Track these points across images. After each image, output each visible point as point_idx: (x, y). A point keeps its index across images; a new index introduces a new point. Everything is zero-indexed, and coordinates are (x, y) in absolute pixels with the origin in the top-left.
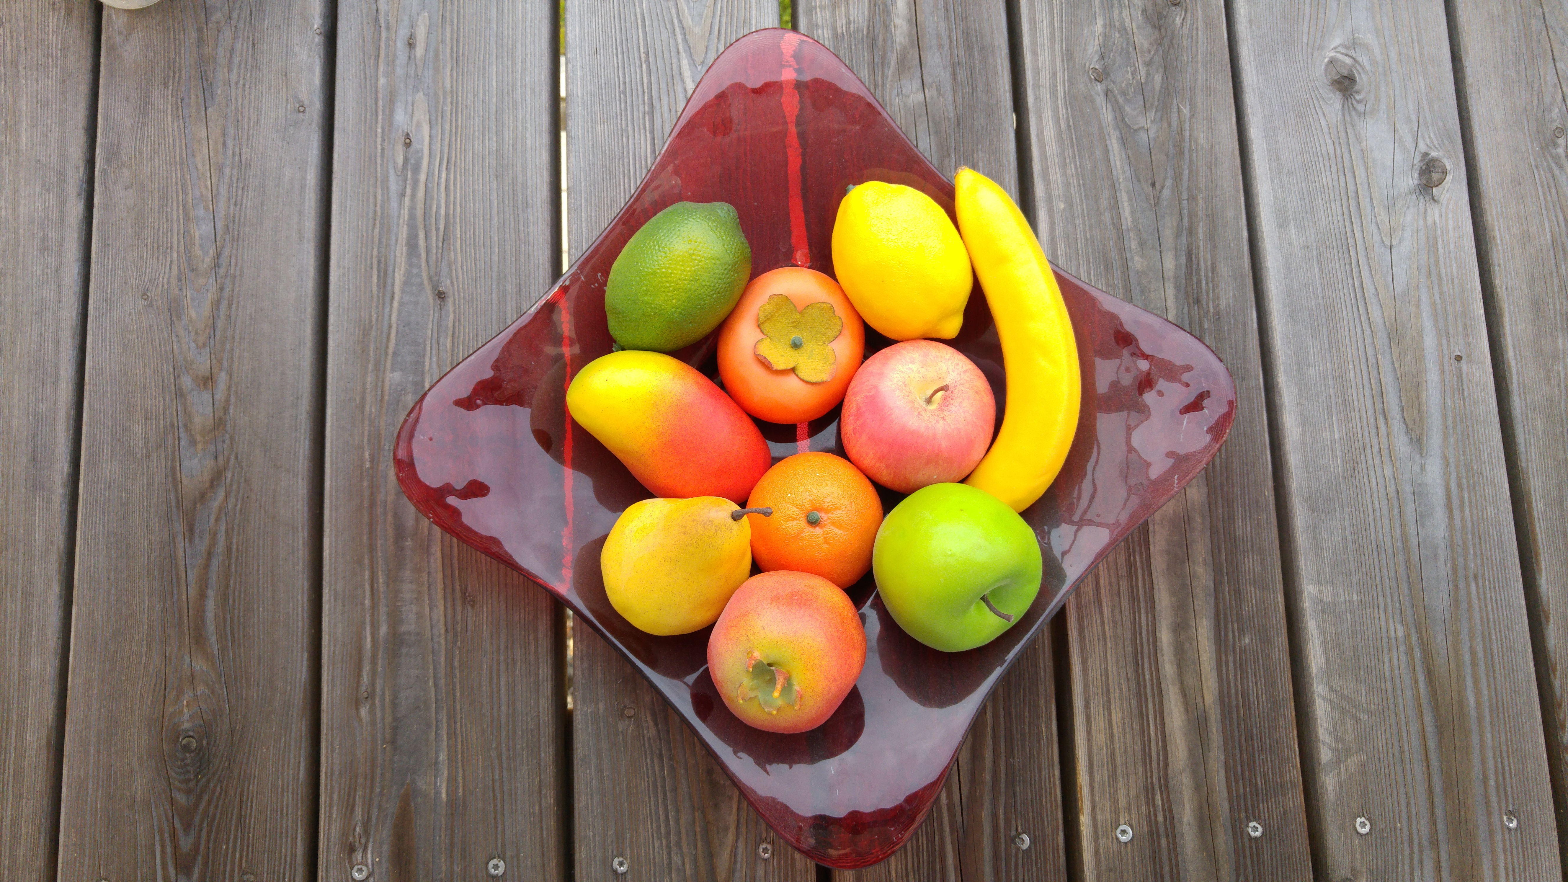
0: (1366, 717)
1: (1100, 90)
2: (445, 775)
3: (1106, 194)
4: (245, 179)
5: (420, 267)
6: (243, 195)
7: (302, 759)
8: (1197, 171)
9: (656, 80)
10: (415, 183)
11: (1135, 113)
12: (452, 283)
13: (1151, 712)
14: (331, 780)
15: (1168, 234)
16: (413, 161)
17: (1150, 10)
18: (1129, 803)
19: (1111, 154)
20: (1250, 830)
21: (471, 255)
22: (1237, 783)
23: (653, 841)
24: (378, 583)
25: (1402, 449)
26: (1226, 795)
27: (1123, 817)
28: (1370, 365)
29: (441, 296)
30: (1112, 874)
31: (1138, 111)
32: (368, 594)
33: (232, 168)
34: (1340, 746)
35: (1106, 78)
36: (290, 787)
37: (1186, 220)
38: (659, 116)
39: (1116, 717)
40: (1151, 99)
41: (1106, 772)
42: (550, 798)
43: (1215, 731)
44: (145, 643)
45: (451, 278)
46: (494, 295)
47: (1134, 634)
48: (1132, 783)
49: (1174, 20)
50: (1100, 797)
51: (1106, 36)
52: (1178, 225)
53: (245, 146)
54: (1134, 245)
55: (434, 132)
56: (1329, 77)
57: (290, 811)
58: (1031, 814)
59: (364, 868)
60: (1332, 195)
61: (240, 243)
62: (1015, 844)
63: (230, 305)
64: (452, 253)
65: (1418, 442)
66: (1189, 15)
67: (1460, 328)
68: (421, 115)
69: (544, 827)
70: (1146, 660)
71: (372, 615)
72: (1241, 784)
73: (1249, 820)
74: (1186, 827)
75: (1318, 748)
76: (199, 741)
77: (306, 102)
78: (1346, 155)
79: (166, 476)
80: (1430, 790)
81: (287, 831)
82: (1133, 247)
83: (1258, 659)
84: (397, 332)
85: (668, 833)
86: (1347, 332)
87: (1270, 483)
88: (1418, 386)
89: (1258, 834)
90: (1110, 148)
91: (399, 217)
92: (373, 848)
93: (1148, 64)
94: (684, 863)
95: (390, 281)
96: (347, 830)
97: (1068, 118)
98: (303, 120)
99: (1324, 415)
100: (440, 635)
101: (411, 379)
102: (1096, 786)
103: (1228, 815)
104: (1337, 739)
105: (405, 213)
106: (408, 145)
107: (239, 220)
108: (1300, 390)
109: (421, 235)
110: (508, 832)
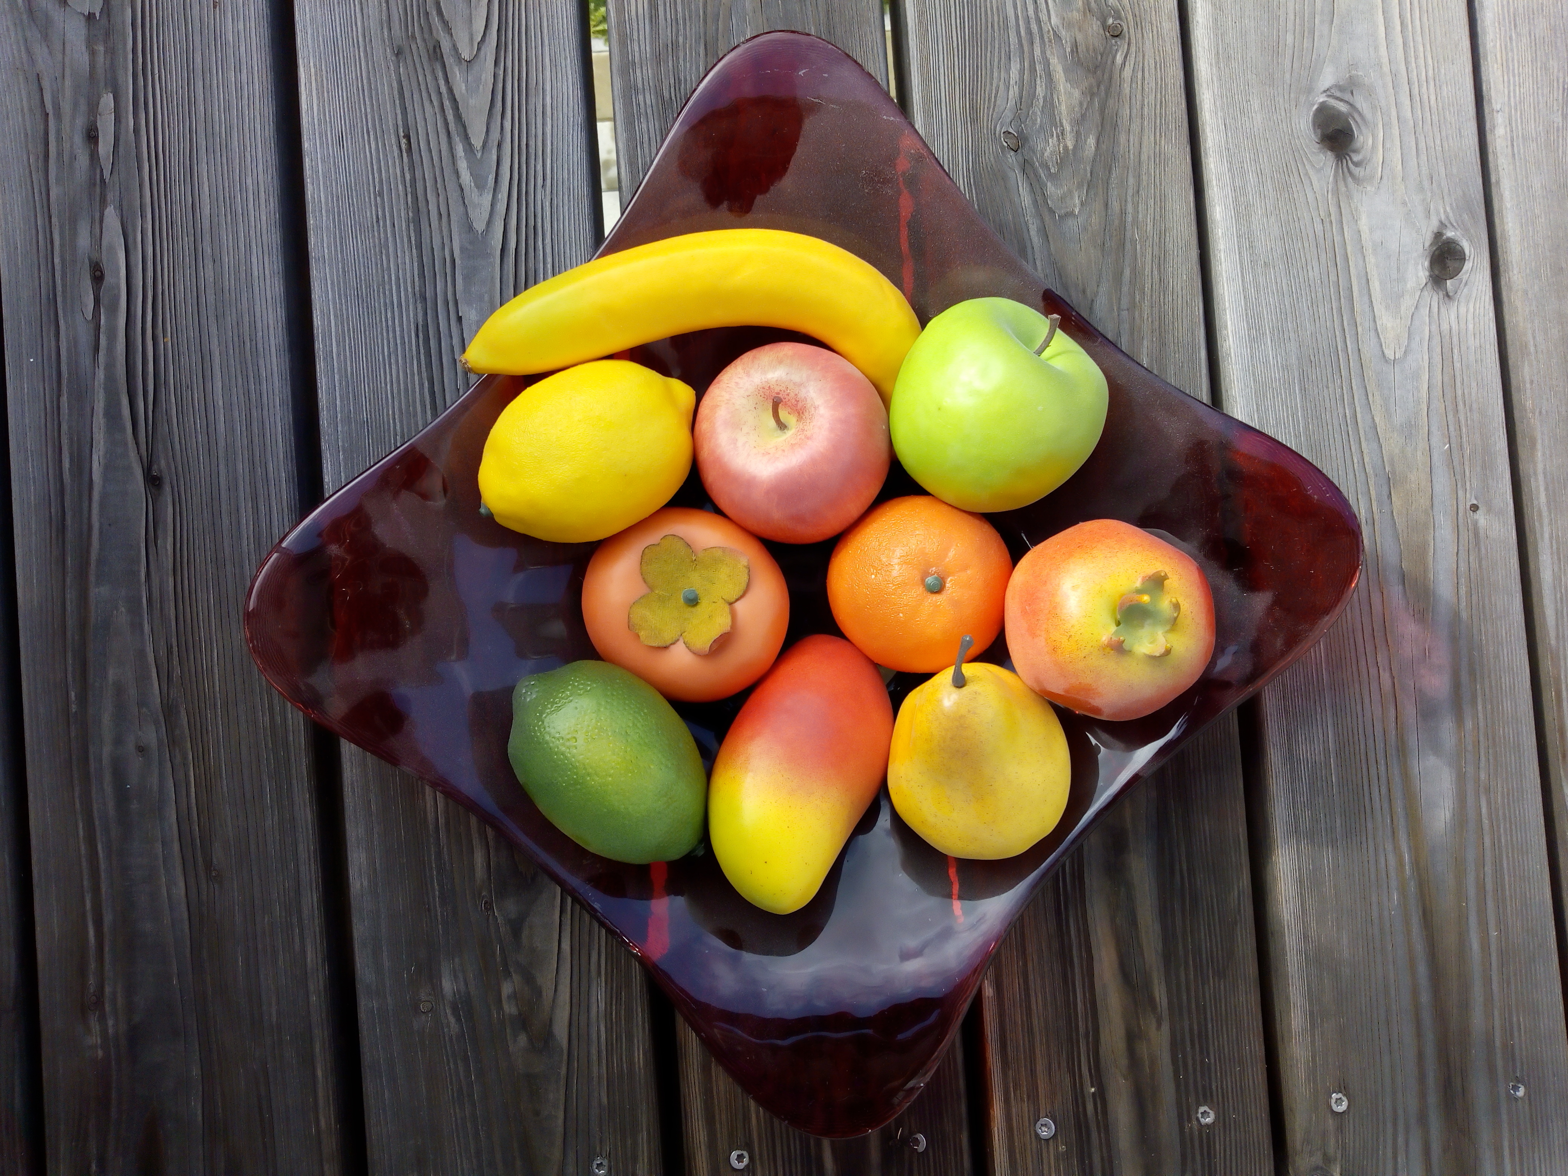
1: (1014, 161)
2: (200, 1093)
5: (126, 442)
8: (1142, 268)
10: (112, 330)
11: (1061, 192)
12: (168, 464)
13: (1078, 976)
17: (1082, 46)
18: (1051, 1091)
20: (1199, 1116)
21: (189, 427)
22: (1184, 1061)
26: (1171, 1077)
27: (1044, 1107)
29: (156, 482)
31: (1065, 189)
32: (86, 873)
34: (1316, 1008)
35: (1023, 145)
37: (1125, 337)
40: (1082, 172)
41: (1022, 1054)
45: (167, 460)
49: (1113, 58)
51: (1023, 85)
55: (132, 260)
56: (1318, 130)
58: (927, 1110)
60: (1320, 294)
62: (908, 1145)
64: (166, 427)
66: (1133, 49)
67: (1478, 468)
68: (113, 237)
70: (1071, 912)
73: (1198, 1104)
74: (1121, 1117)
78: (1338, 240)
80: (1421, 1059)
84: (100, 530)
88: (1424, 545)
89: (1209, 1121)
91: (93, 382)
93: (1079, 122)
95: (86, 464)
102: (1010, 1072)
103: (1174, 1097)
104: (1313, 1000)
105: (101, 374)
106: (98, 279)
109: (124, 401)
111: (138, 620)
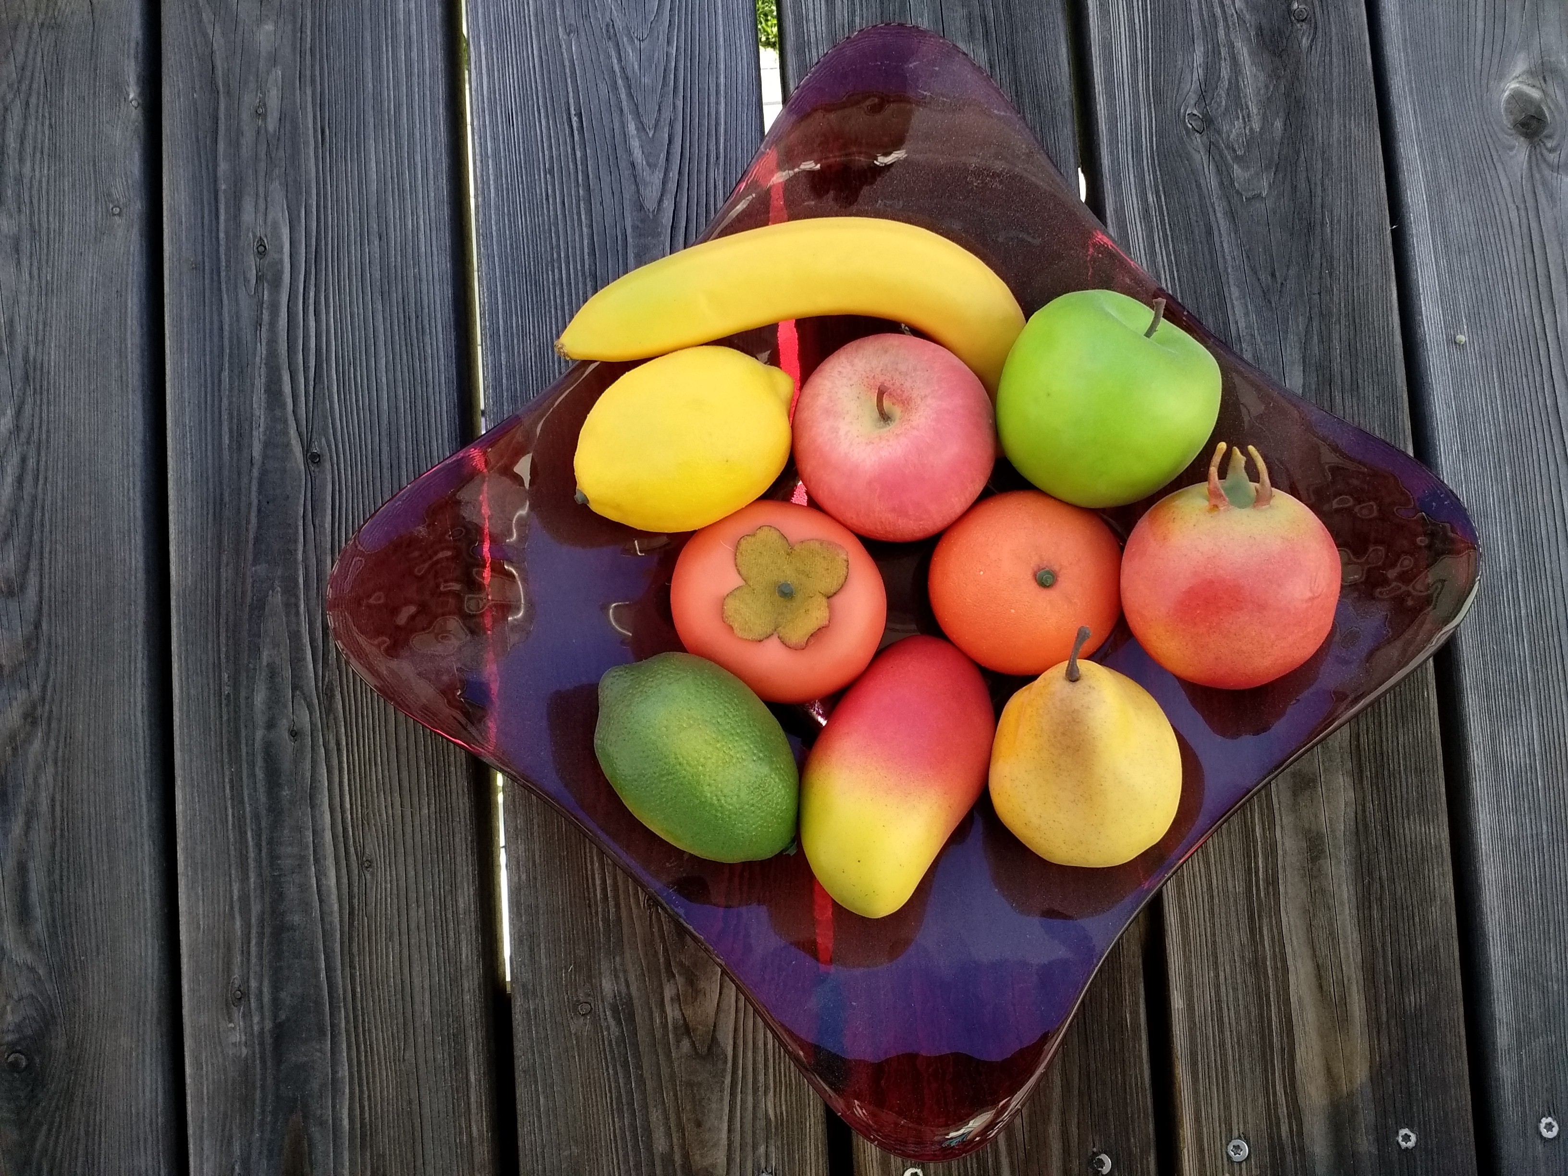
1: (1200, 145)
3: (1209, 289)
5: (285, 421)
6: (44, 331)
9: (593, 153)
10: (274, 305)
11: (1247, 175)
12: (328, 441)
13: (1274, 989)
14: (201, 1106)
15: (1293, 341)
16: (269, 276)
17: (1267, 28)
18: (1244, 1110)
19: (1217, 235)
20: (1400, 1140)
21: (352, 404)
22: (1383, 1079)
24: (247, 848)
27: (1237, 1128)
29: (315, 459)
31: (1251, 171)
34: (1522, 1025)
35: (1207, 127)
37: (1316, 322)
40: (1269, 155)
41: (1214, 1069)
42: (482, 1122)
43: (1356, 1010)
45: (327, 437)
46: (385, 456)
47: (1250, 886)
48: (1249, 1083)
49: (1300, 42)
51: (1208, 69)
55: (295, 234)
56: (1512, 117)
58: (1115, 1126)
61: (45, 396)
62: (1092, 1167)
63: (36, 480)
64: (327, 406)
66: (1320, 33)
68: (278, 213)
72: (1389, 1081)
73: (1399, 1127)
75: (1494, 1029)
76: (27, 1059)
77: (122, 201)
78: (1534, 225)
84: (259, 511)
89: (1411, 1145)
90: (1215, 228)
91: (254, 354)
93: (1265, 105)
95: (246, 442)
96: (223, 1170)
97: (1156, 186)
98: (119, 226)
101: (279, 573)
104: (1518, 1017)
105: (262, 350)
106: (262, 252)
107: (42, 365)
109: (286, 377)
111: (293, 600)
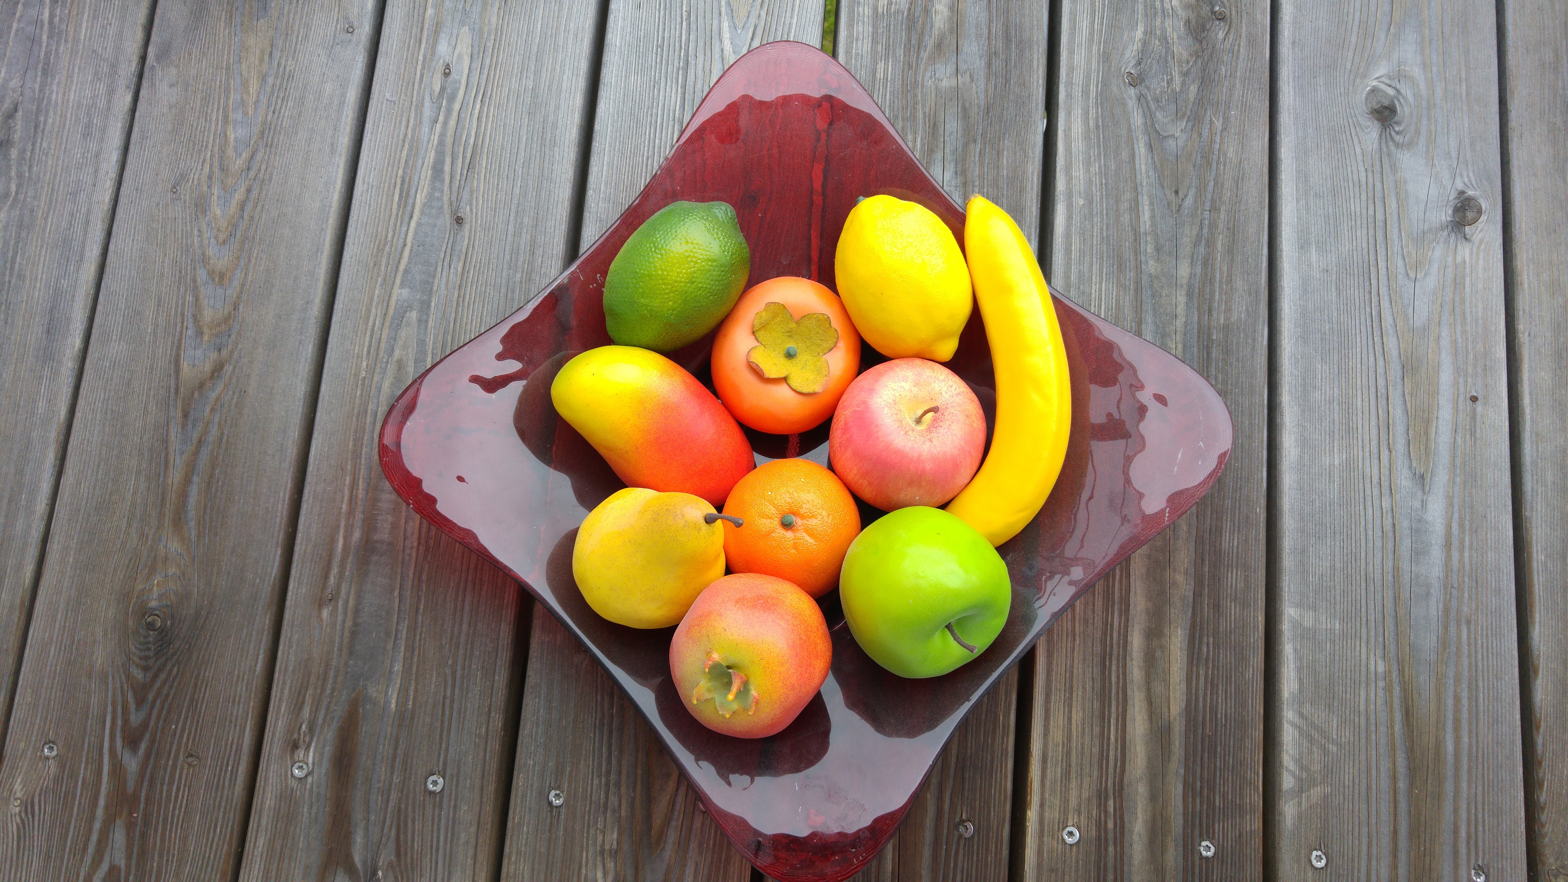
0: (1335, 749)
1: (1133, 95)
2: (398, 686)
3: (1128, 196)
4: (286, 89)
5: (443, 191)
6: (282, 104)
7: (261, 651)
8: (1222, 185)
9: (695, 38)
10: (449, 111)
11: (1166, 120)
12: (471, 210)
13: (1114, 716)
14: (285, 675)
15: (1186, 241)
16: (449, 91)
17: (1194, 22)
18: (1080, 805)
19: (1137, 158)
20: (1202, 849)
21: (493, 186)
22: (1194, 800)
23: (592, 780)
24: (357, 489)
25: (1404, 483)
26: (1181, 810)
27: (1072, 818)
28: (1379, 395)
29: (459, 221)
30: (1053, 875)
31: (1169, 118)
32: (346, 498)
33: (276, 77)
34: (1304, 775)
35: (1141, 84)
36: (246, 677)
37: (1205, 230)
38: (693, 72)
39: (1077, 715)
40: (1184, 109)
41: (1059, 770)
42: (498, 721)
43: (1177, 743)
44: (126, 519)
45: (471, 205)
46: (511, 227)
47: (1104, 634)
48: (1085, 785)
49: (1217, 34)
50: (1050, 795)
51: (1145, 43)
52: (1197, 235)
53: (290, 59)
54: (1150, 249)
55: (474, 65)
56: (1369, 105)
57: (242, 700)
58: (978, 802)
59: (305, 766)
60: (1359, 222)
61: (273, 149)
62: (958, 831)
63: (255, 207)
64: (475, 182)
65: (1421, 480)
66: (1233, 30)
67: (1479, 370)
68: (464, 48)
69: (488, 750)
70: (1114, 662)
71: (348, 520)
72: (1198, 801)
73: (1202, 839)
74: (1136, 837)
75: (1280, 774)
76: (164, 621)
77: (356, 24)
79: (170, 362)
80: (1395, 832)
81: (236, 720)
82: (1149, 250)
83: (1231, 676)
84: (411, 250)
85: (608, 773)
86: (1359, 360)
87: (1263, 501)
88: (1428, 422)
89: (1210, 854)
90: (1137, 152)
91: (428, 142)
92: (316, 748)
93: (1185, 74)
94: (620, 805)
95: (411, 201)
96: (293, 727)
97: (1097, 118)
98: (350, 41)
99: (1325, 440)
100: (412, 548)
101: (418, 297)
102: (1048, 783)
103: (1181, 830)
104: (1302, 768)
105: (435, 139)
106: (447, 74)
107: (275, 129)
108: (1303, 411)
109: (448, 161)
110: (451, 750)
111: (425, 317)
